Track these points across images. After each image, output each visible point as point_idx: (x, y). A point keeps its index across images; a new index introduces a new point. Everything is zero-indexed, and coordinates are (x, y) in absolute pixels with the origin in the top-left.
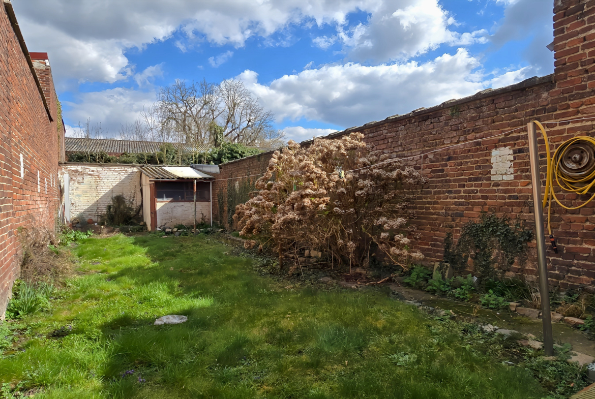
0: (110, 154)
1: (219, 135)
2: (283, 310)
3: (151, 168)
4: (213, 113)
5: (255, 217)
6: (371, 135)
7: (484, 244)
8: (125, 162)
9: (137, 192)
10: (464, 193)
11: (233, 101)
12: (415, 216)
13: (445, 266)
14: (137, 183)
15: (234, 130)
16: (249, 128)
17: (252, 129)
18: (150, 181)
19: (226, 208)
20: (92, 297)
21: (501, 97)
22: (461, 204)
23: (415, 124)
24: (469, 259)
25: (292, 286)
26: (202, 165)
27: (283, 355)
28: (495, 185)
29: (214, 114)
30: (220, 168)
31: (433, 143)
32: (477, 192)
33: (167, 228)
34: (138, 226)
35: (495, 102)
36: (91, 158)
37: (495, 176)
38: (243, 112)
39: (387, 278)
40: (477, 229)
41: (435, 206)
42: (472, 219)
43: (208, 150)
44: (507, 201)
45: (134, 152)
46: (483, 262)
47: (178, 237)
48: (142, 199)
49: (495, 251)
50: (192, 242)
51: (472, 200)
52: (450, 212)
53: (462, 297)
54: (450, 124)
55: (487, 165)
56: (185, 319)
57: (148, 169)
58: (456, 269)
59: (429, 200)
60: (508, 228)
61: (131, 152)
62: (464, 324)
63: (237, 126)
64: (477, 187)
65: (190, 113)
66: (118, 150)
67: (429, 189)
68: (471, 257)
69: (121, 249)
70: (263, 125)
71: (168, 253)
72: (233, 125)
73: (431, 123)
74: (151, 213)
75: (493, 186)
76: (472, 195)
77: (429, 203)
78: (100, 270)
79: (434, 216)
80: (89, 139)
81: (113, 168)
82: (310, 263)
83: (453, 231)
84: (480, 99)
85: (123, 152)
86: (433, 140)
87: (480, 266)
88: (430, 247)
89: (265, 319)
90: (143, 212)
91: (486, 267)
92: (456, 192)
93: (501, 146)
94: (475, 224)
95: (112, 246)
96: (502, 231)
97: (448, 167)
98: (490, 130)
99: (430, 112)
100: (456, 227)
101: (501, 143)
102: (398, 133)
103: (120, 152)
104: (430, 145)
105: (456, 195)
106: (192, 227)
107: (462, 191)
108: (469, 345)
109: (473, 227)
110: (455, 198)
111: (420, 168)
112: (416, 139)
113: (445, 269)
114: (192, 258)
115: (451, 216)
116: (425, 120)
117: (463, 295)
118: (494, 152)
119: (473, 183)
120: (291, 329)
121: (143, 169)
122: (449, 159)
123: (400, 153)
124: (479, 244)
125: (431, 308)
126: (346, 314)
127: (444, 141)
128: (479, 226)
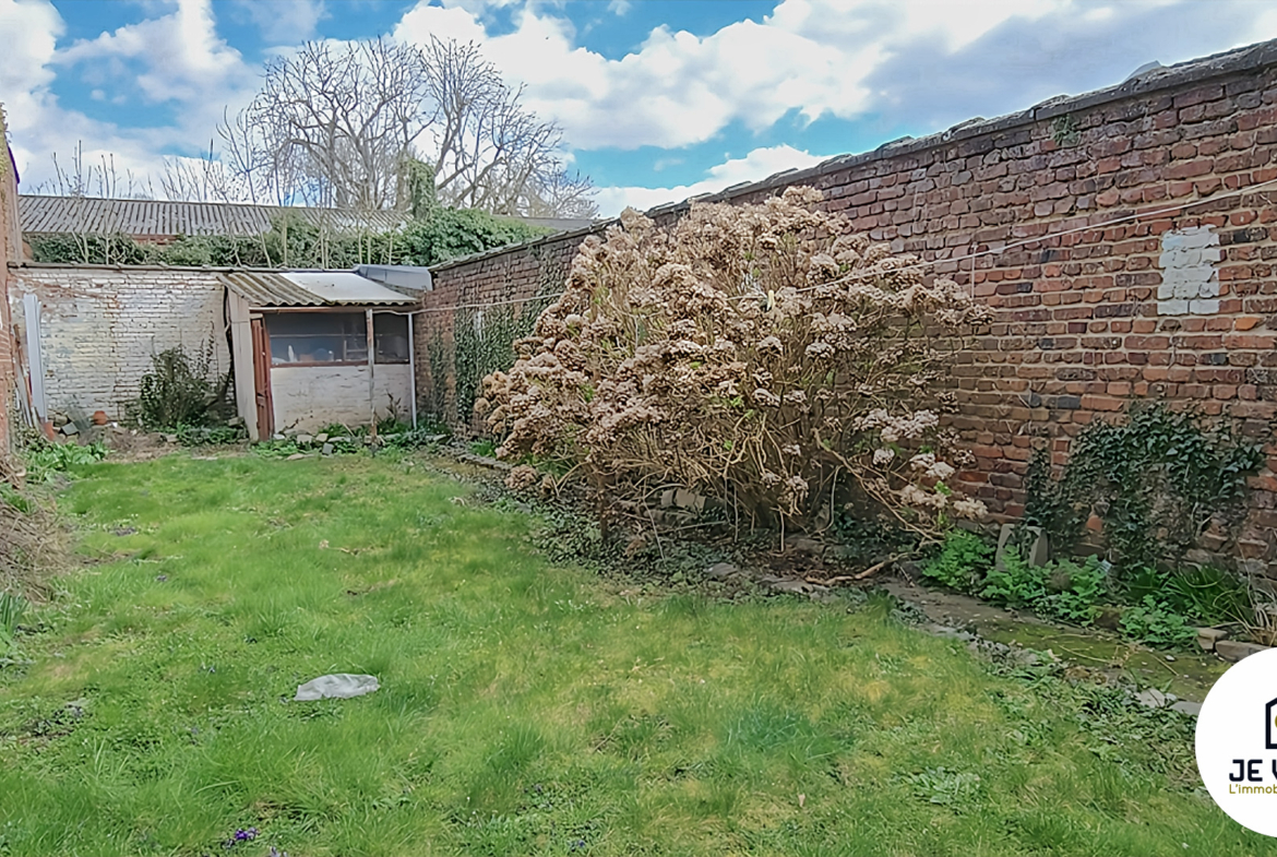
0: (141, 239)
1: (423, 187)
2: (622, 656)
3: (252, 277)
4: (405, 127)
5: (539, 410)
6: (836, 191)
7: (1132, 479)
8: (180, 261)
9: (218, 341)
10: (1084, 346)
11: (458, 95)
12: (954, 407)
13: (1029, 535)
14: (218, 317)
15: (462, 171)
16: (500, 167)
17: (508, 168)
18: (252, 312)
19: (451, 381)
20: (124, 627)
21: (1194, 92)
22: (1074, 376)
23: (957, 161)
24: (1093, 516)
25: (638, 589)
26: (381, 266)
27: (638, 779)
28: (1168, 326)
29: (409, 129)
30: (434, 276)
31: (1004, 215)
32: (1118, 346)
33: (302, 433)
34: (224, 429)
35: (1175, 106)
36: (90, 251)
37: (1167, 303)
38: (484, 123)
39: (881, 565)
40: (1116, 440)
41: (1005, 379)
42: (1102, 415)
43: (397, 227)
44: (1199, 368)
45: (203, 233)
46: (1129, 525)
47: (331, 456)
48: (232, 358)
49: (1161, 500)
50: (368, 472)
51: (1105, 366)
52: (1045, 397)
53: (1074, 615)
54: (1050, 165)
55: (1149, 273)
56: (372, 684)
57: (243, 278)
58: (1057, 541)
59: (990, 364)
60: (1197, 437)
61: (195, 233)
62: (1091, 687)
63: (469, 161)
64: (1120, 331)
65: (346, 128)
66: (160, 227)
67: (990, 336)
68: (1097, 513)
69: (187, 490)
70: (536, 157)
71: (308, 501)
72: (457, 160)
73: (1001, 160)
74: (258, 394)
75: (1163, 329)
76: (1104, 352)
77: (987, 371)
78: (139, 551)
79: (1002, 406)
80: (82, 199)
81: (151, 277)
82: (677, 525)
83: (1051, 444)
84: (1135, 97)
85: (174, 233)
86: (1006, 207)
87: (1120, 533)
88: (990, 485)
89: (579, 683)
90: (234, 392)
91: (1137, 537)
92: (1061, 345)
93: (1188, 224)
94: (1110, 427)
95: (160, 482)
96: (1182, 446)
97: (1043, 278)
98: (1159, 179)
99: (999, 131)
100: (1059, 436)
101: (1187, 217)
102: (911, 185)
103: (167, 232)
104: (993, 220)
105: (1063, 352)
106: (366, 429)
107: (1079, 341)
108: (1106, 745)
109: (1104, 435)
110: (1060, 360)
111: (967, 281)
112: (960, 205)
113: (1028, 540)
114: (372, 516)
115: (1048, 407)
116: (985, 154)
117: (1078, 608)
118: (1168, 239)
119: (1110, 321)
120: (648, 708)
121: (231, 279)
122: (1046, 257)
123: (914, 240)
124: (1120, 478)
125: (1001, 647)
126: (787, 666)
127: (1033, 208)
128: (1122, 432)
